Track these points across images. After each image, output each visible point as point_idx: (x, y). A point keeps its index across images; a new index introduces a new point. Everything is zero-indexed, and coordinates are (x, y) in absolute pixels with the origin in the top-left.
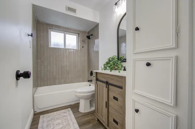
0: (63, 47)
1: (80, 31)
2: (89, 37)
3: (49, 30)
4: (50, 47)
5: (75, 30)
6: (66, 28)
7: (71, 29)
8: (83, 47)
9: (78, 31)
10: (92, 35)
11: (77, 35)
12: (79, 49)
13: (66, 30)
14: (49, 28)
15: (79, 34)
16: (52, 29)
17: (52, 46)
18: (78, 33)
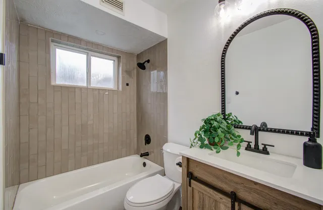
0: (85, 85)
1: (122, 52)
2: (142, 66)
3: (52, 45)
4: (53, 83)
5: (112, 50)
6: (92, 44)
7: (103, 47)
8: (127, 85)
9: (118, 51)
10: (148, 61)
11: (115, 59)
12: (120, 88)
13: (91, 48)
14: (53, 41)
15: (119, 57)
16: (60, 43)
17: (59, 81)
18: (117, 55)
